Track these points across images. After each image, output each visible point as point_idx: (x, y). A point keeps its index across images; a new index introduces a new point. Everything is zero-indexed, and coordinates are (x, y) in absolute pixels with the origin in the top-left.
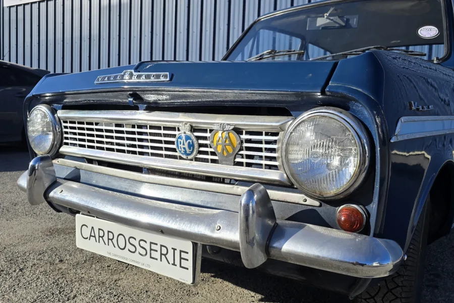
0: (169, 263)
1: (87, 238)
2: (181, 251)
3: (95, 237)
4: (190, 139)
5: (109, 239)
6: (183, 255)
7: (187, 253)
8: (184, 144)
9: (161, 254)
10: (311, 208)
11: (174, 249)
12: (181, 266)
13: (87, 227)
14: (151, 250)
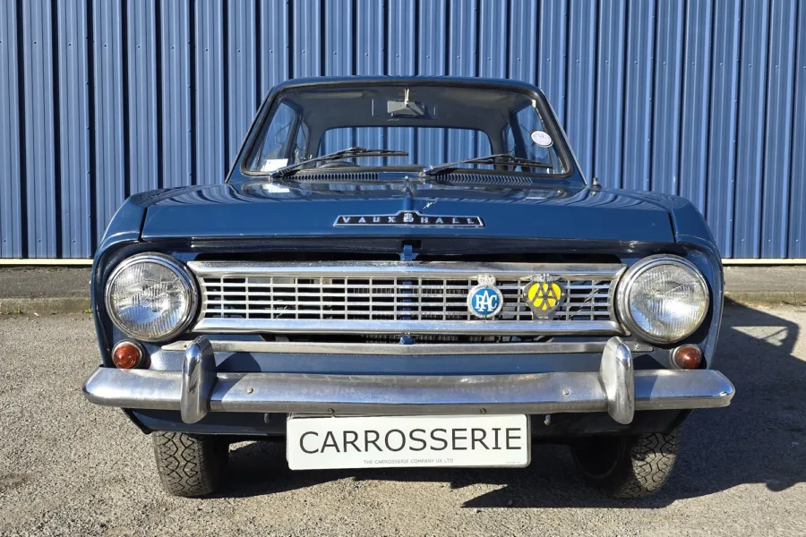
0: (487, 448)
1: (317, 451)
2: (508, 430)
3: (335, 445)
4: (495, 293)
5: (367, 442)
6: (512, 433)
7: (519, 429)
8: (486, 301)
9: (474, 440)
10: (641, 354)
11: (496, 430)
12: (508, 447)
13: (317, 434)
14: (454, 438)
